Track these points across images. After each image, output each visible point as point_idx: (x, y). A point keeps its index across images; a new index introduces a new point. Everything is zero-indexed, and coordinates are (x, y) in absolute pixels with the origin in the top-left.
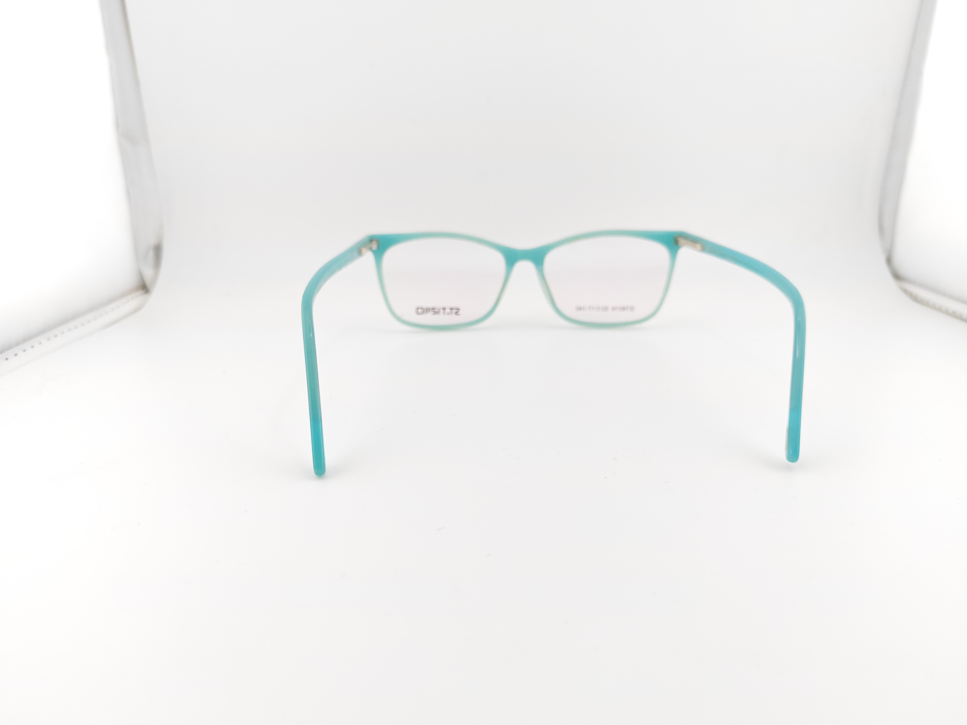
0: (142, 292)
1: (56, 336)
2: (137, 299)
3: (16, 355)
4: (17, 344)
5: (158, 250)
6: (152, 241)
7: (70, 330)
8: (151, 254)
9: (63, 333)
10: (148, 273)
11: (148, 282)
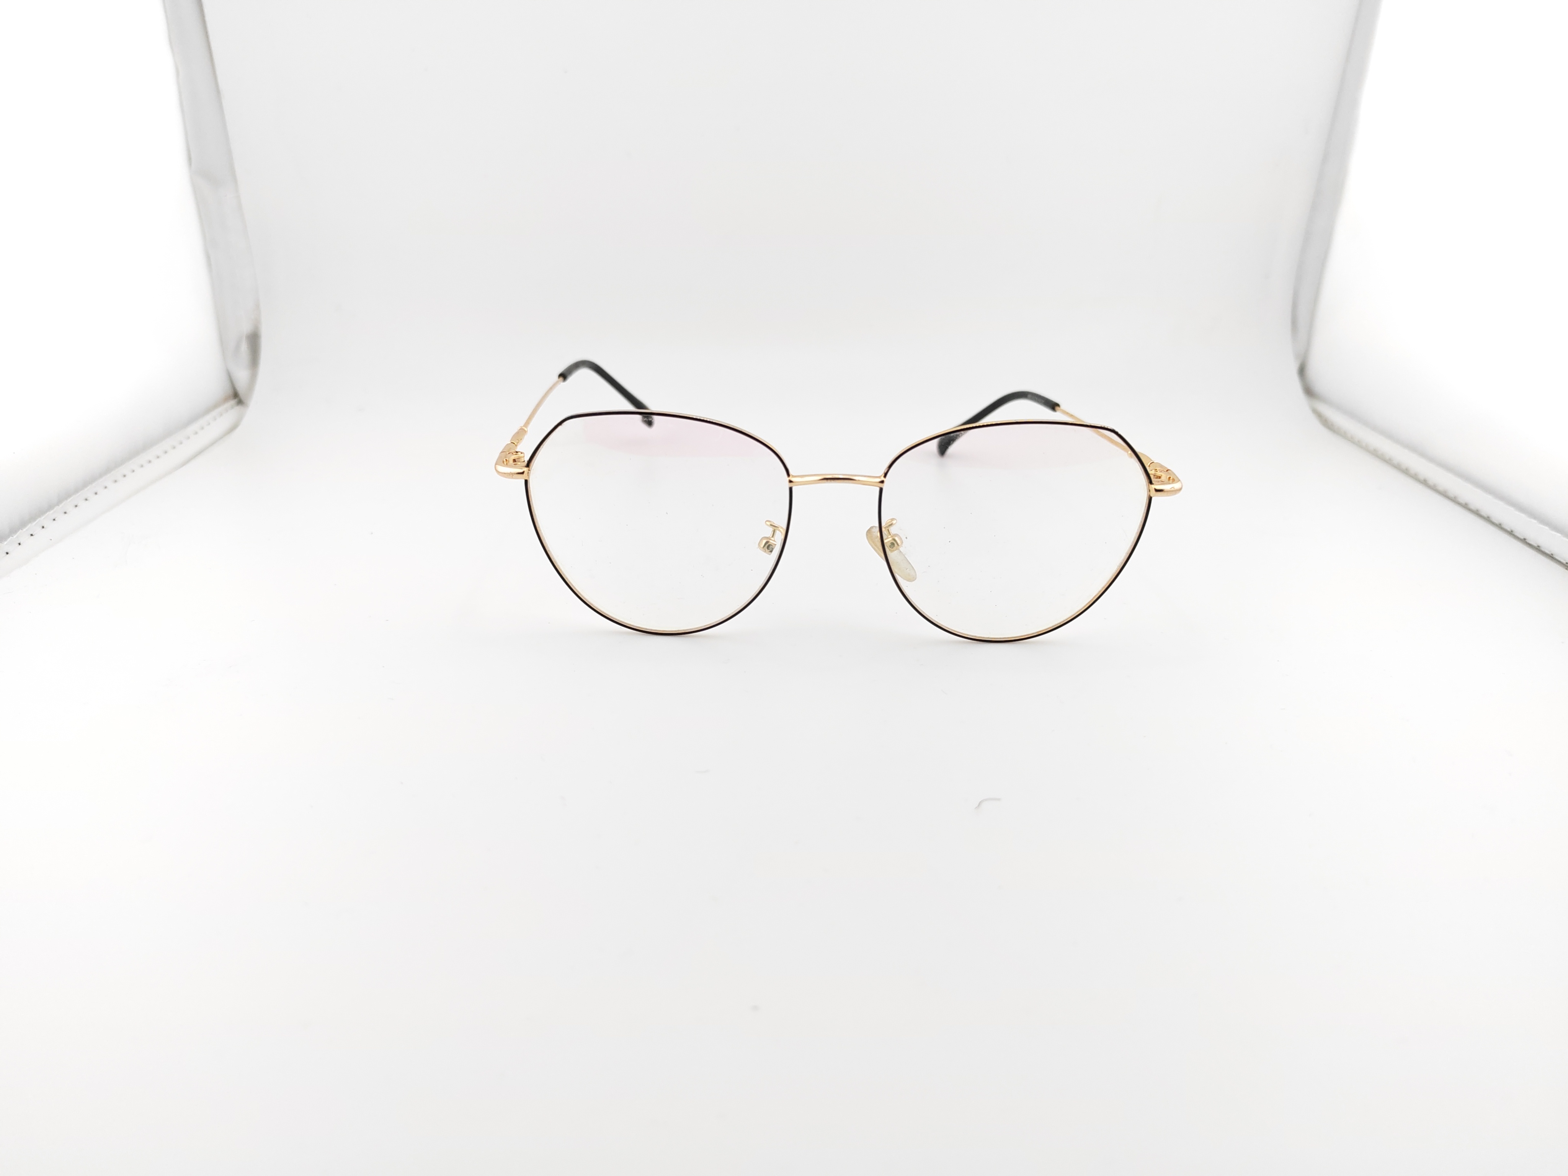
0: (233, 402)
1: (125, 476)
2: (229, 414)
3: (76, 506)
4: (77, 491)
5: (254, 340)
6: (246, 328)
7: (142, 466)
8: (244, 347)
9: (133, 471)
10: (242, 376)
11: (241, 390)
